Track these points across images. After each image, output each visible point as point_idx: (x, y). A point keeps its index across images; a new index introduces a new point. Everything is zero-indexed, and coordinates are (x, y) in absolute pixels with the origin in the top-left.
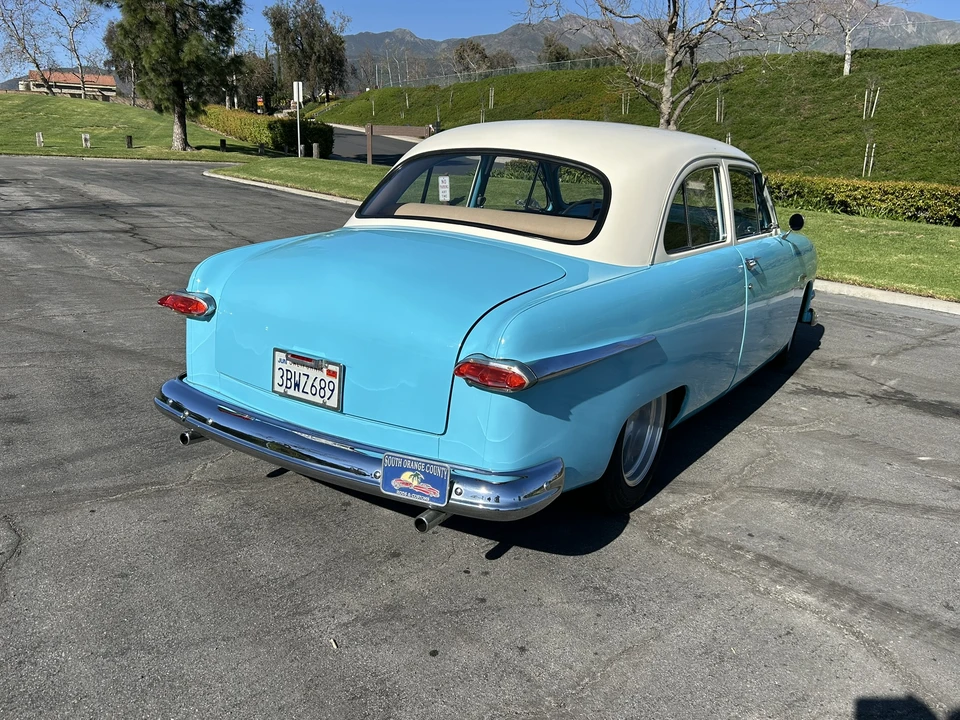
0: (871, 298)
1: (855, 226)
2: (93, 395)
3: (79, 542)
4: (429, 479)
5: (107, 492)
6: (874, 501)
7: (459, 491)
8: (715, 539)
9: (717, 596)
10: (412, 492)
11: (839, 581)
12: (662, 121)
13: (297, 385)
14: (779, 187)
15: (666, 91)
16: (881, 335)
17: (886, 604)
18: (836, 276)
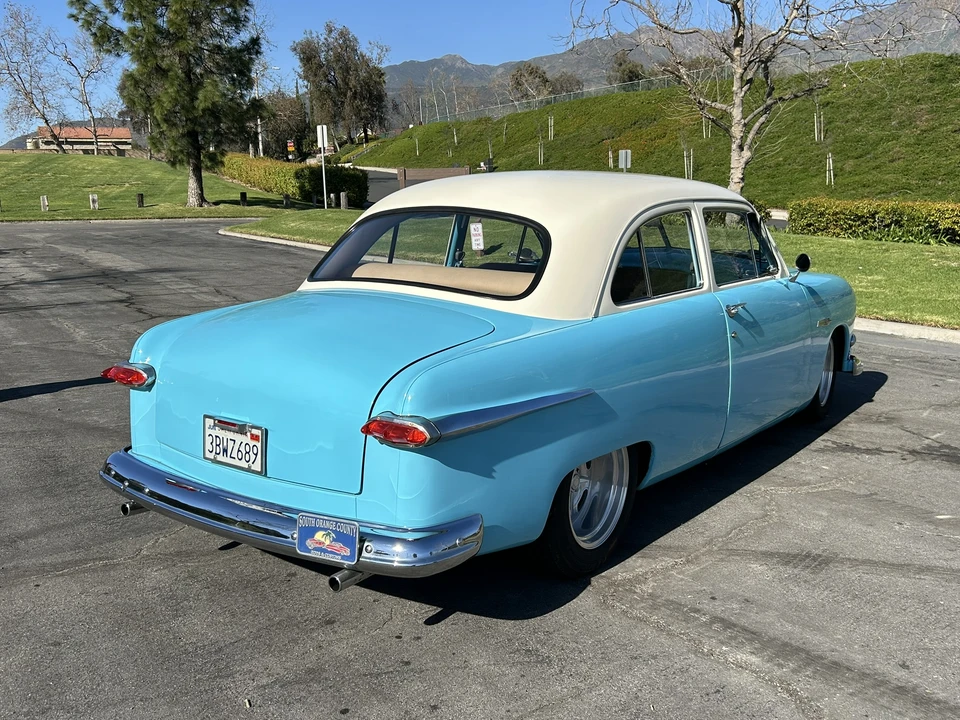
0: (955, 342)
1: (947, 259)
2: (58, 473)
3: (19, 615)
4: (341, 537)
5: (55, 567)
6: (864, 562)
7: (369, 548)
8: (672, 602)
9: (655, 658)
10: (325, 551)
11: (793, 642)
12: (734, 146)
13: (225, 451)
14: (873, 216)
15: (737, 113)
16: (952, 383)
17: (835, 663)
18: (916, 318)
